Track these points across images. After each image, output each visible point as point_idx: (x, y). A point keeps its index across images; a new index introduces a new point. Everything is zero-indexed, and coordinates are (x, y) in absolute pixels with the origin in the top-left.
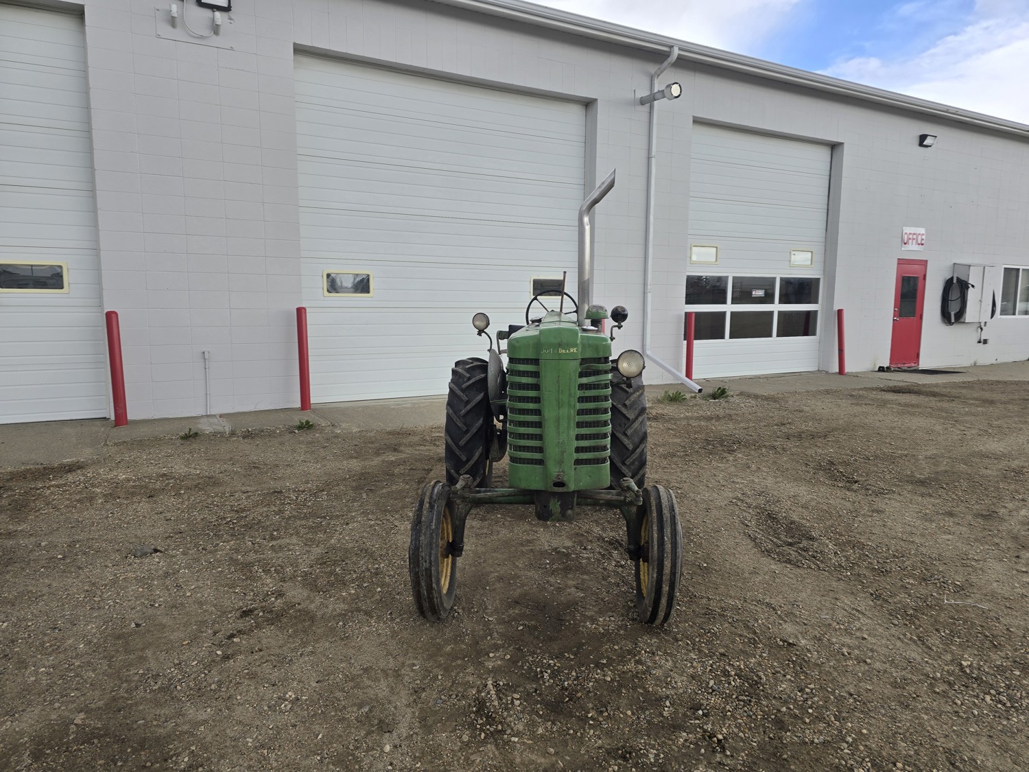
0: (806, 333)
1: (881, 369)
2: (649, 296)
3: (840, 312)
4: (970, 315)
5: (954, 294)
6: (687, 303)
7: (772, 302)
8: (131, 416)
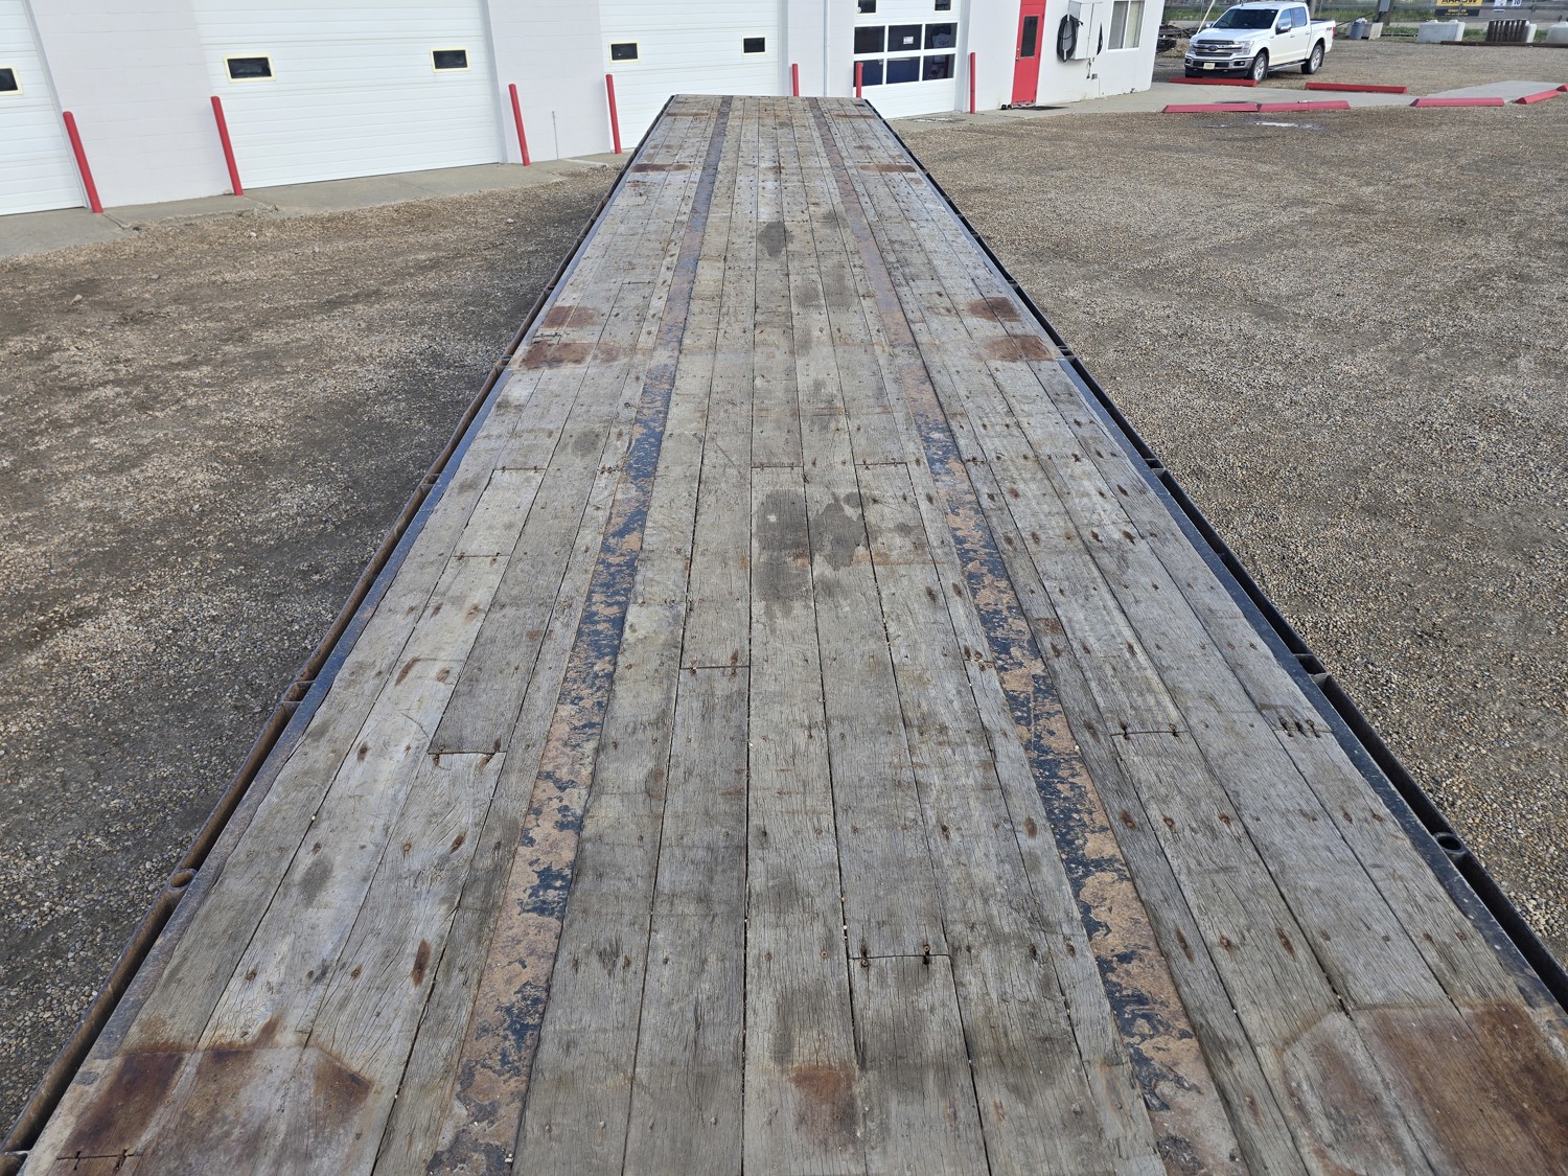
0: (945, 77)
1: (1004, 108)
2: (828, 49)
3: (972, 55)
4: (1077, 55)
5: (1068, 33)
6: (856, 52)
7: (919, 48)
8: (531, 160)
